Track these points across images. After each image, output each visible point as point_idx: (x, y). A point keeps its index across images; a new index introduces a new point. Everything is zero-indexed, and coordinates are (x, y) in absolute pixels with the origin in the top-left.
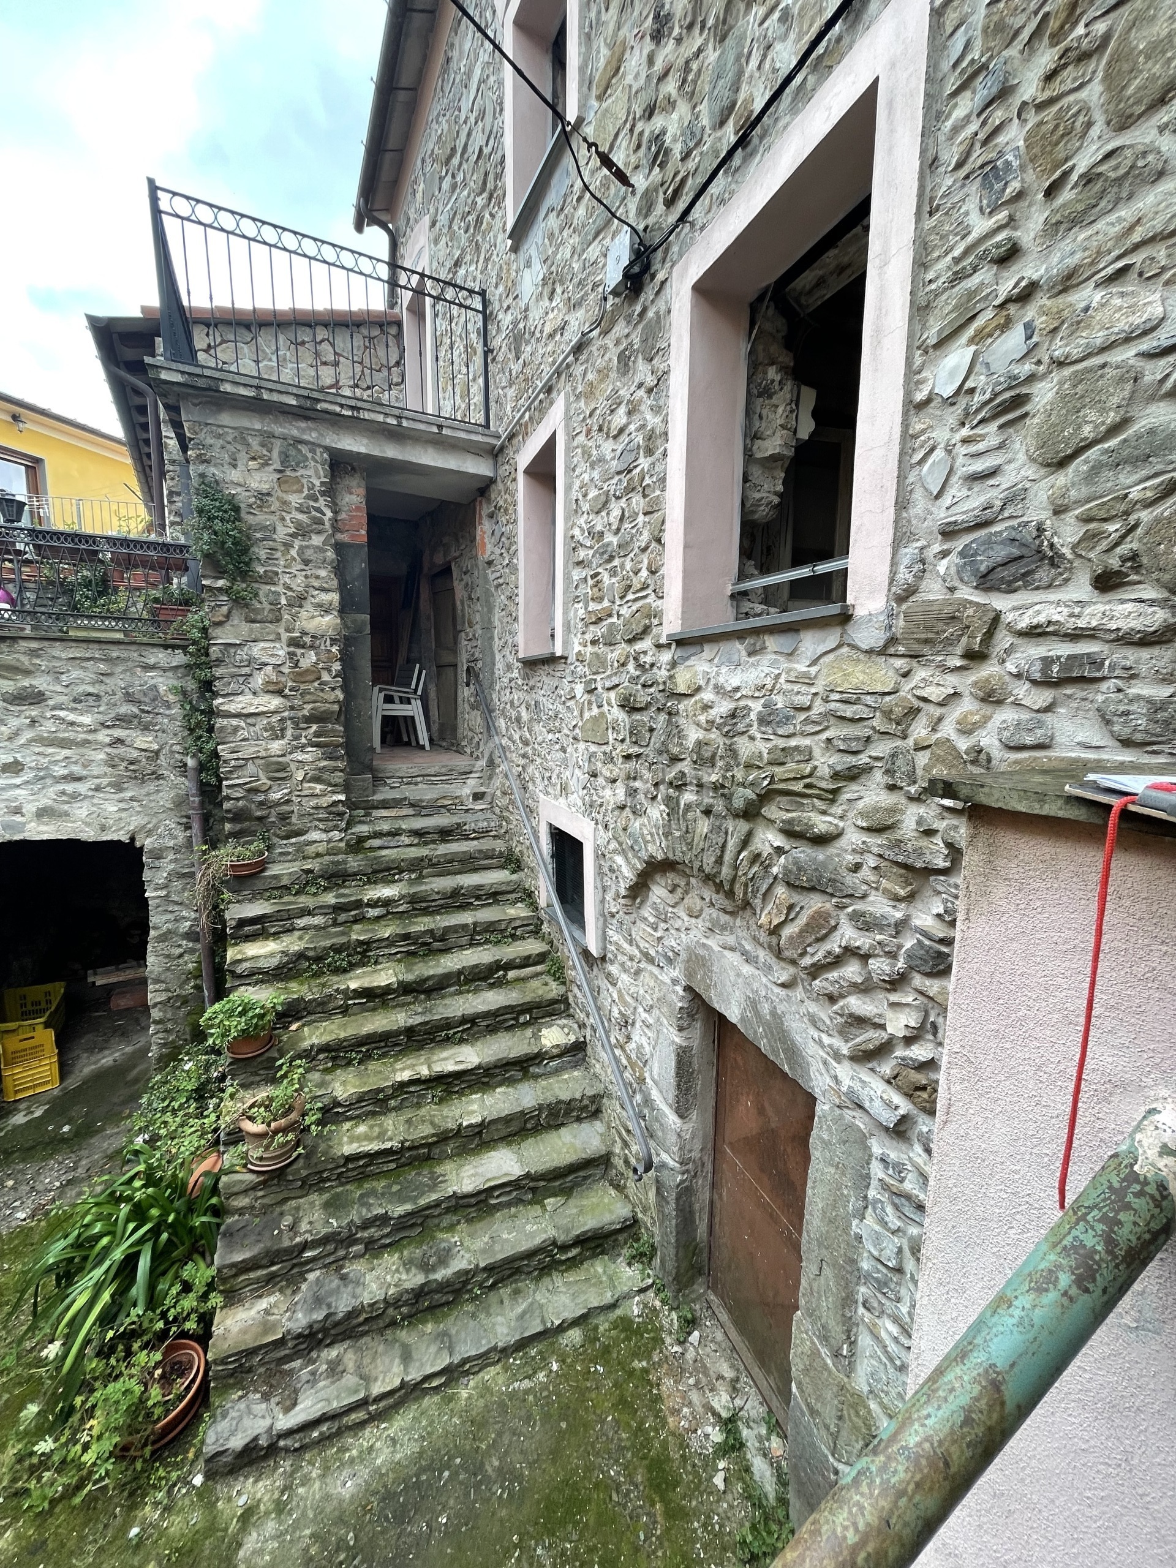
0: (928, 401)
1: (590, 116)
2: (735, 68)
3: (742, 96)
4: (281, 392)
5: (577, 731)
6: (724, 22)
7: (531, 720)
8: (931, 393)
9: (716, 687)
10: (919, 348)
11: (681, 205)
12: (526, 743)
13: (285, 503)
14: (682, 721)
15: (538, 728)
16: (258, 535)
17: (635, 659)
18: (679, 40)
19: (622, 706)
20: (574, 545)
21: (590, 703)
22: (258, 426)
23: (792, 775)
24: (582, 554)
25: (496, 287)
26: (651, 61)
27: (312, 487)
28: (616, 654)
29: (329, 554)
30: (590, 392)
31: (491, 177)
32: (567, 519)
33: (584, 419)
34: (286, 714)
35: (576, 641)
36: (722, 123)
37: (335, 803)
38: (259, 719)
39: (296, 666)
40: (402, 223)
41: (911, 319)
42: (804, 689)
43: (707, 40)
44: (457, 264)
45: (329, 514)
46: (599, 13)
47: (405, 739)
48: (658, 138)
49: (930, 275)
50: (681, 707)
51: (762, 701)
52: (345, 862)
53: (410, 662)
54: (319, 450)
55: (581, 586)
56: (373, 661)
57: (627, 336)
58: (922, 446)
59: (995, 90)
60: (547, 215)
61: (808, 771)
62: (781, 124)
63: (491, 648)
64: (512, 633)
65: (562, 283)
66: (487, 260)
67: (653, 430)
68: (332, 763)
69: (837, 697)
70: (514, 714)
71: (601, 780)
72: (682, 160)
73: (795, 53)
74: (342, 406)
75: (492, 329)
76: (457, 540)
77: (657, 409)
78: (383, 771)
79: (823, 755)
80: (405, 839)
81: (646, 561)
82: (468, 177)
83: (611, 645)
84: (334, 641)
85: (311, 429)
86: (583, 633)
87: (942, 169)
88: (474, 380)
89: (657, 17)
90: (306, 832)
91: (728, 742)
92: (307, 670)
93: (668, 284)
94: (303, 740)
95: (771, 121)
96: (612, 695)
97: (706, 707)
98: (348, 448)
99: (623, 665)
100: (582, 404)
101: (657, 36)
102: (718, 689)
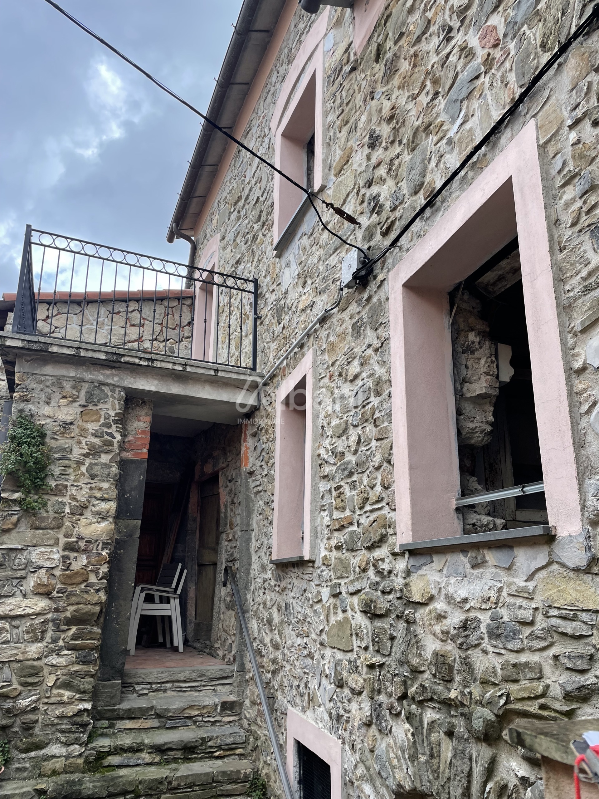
0: (584, 369)
1: (331, 184)
2: (421, 165)
3: (427, 180)
4: (95, 351)
5: (324, 636)
6: (413, 142)
7: (282, 622)
8: (584, 363)
9: (447, 597)
10: (569, 332)
11: (393, 236)
12: (276, 647)
13: (83, 430)
14: (419, 630)
15: (288, 631)
16: (56, 456)
17: (375, 566)
18: (386, 149)
19: (364, 612)
20: (321, 463)
21: (335, 607)
22: (72, 374)
23: (526, 695)
24: (327, 469)
25: (265, 277)
26: (368, 158)
27: (107, 417)
28: (358, 559)
29: (113, 469)
30: (332, 349)
31: (264, 214)
32: (314, 441)
33: (328, 367)
34: (49, 616)
35: (323, 546)
36: (416, 193)
37: (80, 713)
38: (23, 621)
39: (68, 569)
40: (201, 236)
41: (559, 315)
42: (525, 603)
43: (403, 150)
44: (238, 262)
45: (118, 437)
46: (335, 133)
47: (161, 640)
48: (375, 198)
49: (568, 287)
50: (418, 615)
51: (489, 613)
52: (80, 782)
53: (174, 561)
54: (117, 390)
55: (327, 496)
56: (139, 560)
57: (358, 313)
58: (586, 401)
59: (587, 186)
60: (301, 237)
61: (540, 690)
62: (454, 196)
63: (248, 549)
64: (269, 536)
65: (311, 278)
66: (259, 261)
67: (380, 378)
68: (85, 668)
69: (554, 612)
70: (266, 615)
71: (346, 691)
72: (391, 211)
73: (459, 160)
74: (140, 359)
75: (261, 303)
76: (225, 454)
77: (383, 363)
78: (134, 676)
79: (553, 673)
80: (146, 757)
81: (380, 478)
82: (249, 213)
83: (353, 551)
84: (105, 545)
85: (113, 375)
86: (329, 539)
87: (563, 226)
88: (246, 336)
89: (371, 137)
90: (47, 744)
91: (463, 655)
92: (77, 573)
93: (386, 282)
94: (61, 643)
95: (448, 194)
96: (355, 600)
97: (441, 617)
98: (141, 388)
99: (364, 571)
100: (326, 357)
101: (372, 146)
102: (449, 599)
